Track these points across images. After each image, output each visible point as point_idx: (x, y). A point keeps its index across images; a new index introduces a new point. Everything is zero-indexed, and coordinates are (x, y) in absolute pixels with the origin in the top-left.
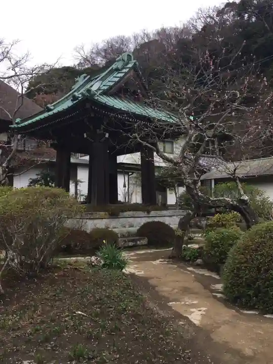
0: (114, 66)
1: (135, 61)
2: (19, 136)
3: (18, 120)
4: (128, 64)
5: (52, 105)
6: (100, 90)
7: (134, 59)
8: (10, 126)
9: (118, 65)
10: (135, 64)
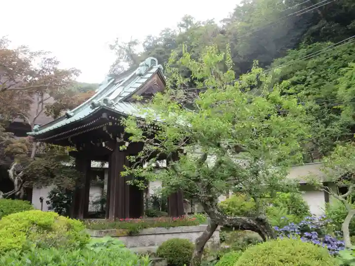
0: (137, 72)
1: (159, 66)
2: (38, 144)
3: (36, 127)
4: (152, 68)
5: (72, 111)
6: (120, 97)
7: (159, 64)
8: (27, 133)
9: (141, 69)
10: (159, 69)
